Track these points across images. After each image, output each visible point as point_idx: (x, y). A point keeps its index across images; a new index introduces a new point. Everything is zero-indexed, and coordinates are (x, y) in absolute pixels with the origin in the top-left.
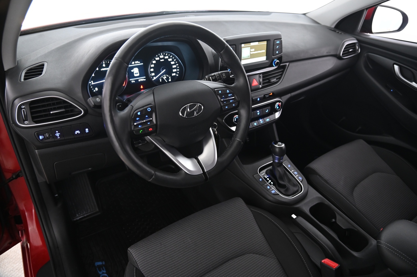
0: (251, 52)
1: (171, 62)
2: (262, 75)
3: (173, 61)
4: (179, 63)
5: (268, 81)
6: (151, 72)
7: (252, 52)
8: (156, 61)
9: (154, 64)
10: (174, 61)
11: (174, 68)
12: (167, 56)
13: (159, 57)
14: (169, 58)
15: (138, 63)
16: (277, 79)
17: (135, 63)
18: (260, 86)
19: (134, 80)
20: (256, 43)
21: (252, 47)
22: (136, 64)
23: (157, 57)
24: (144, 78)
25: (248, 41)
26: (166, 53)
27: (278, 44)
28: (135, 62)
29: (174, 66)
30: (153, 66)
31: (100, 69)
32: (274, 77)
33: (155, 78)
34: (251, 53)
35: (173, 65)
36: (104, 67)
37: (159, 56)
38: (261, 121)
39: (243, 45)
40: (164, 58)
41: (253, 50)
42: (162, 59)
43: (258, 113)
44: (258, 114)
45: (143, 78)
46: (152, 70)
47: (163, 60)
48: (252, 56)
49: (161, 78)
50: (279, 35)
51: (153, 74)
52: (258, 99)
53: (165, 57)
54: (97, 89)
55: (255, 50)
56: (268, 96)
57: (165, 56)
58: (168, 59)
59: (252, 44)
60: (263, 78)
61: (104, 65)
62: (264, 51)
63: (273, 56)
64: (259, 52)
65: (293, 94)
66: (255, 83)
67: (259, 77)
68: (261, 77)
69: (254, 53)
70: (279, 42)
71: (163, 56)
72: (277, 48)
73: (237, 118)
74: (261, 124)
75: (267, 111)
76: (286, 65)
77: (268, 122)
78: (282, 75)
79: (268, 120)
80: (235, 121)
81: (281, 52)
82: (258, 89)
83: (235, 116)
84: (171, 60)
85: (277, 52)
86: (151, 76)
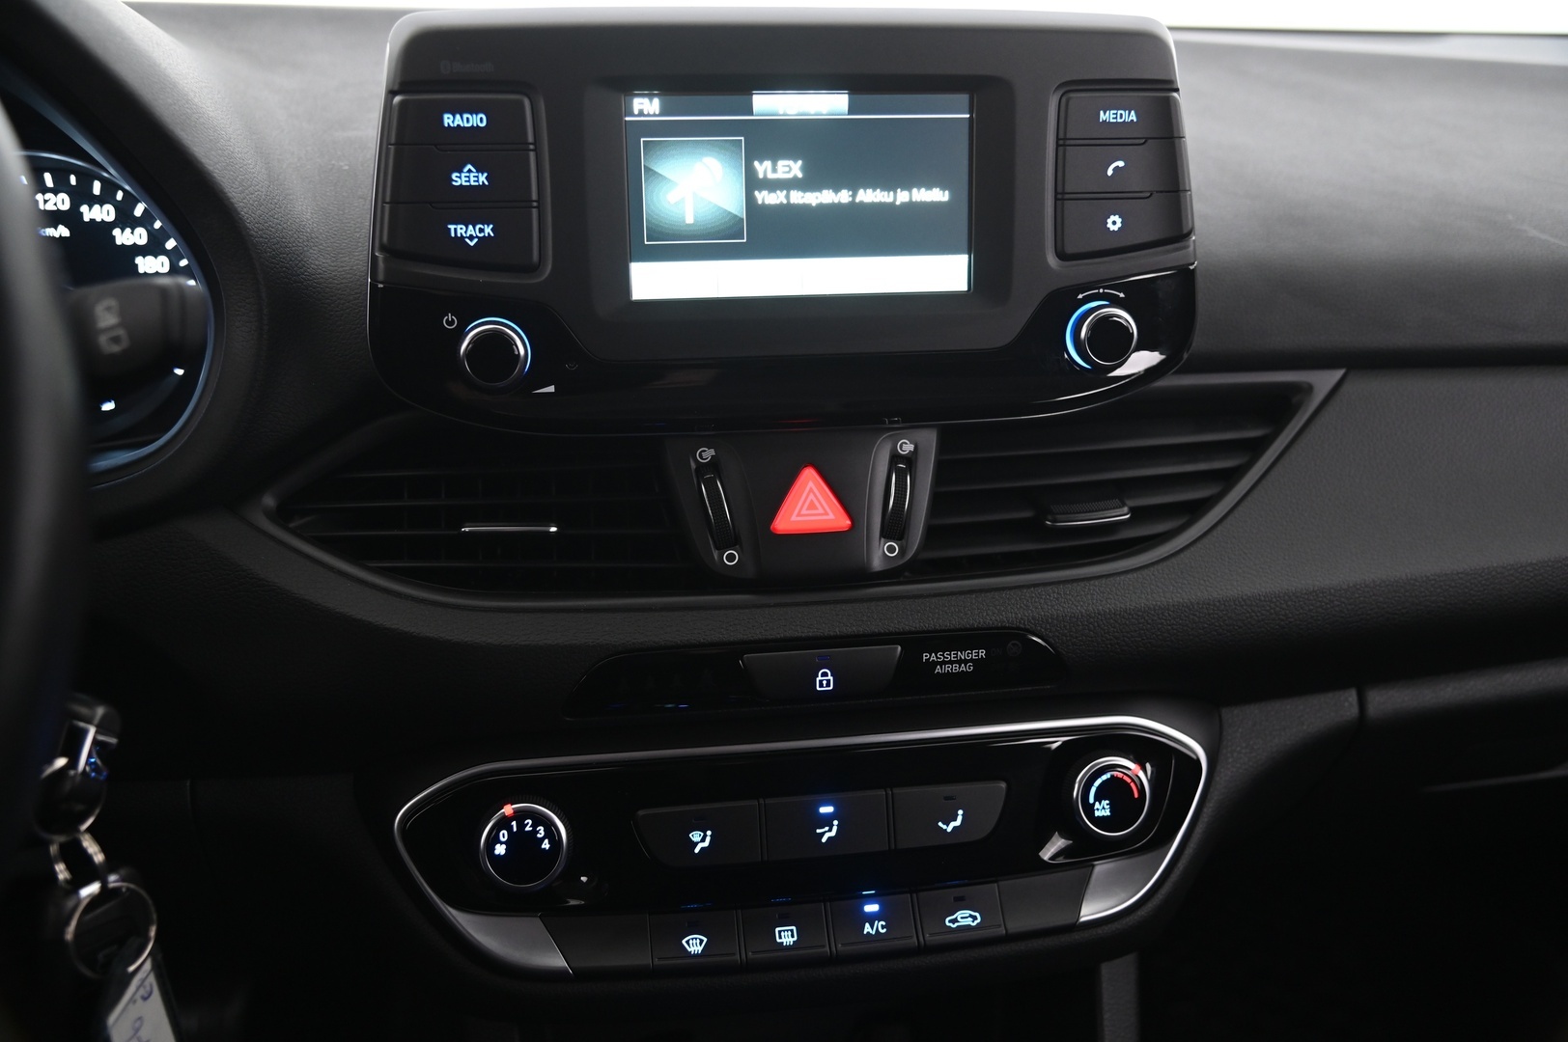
0: (753, 183)
1: (139, 260)
2: (943, 447)
3: (155, 247)
5: (1027, 514)
7: (773, 185)
10: (165, 252)
12: (99, 201)
14: (125, 219)
16: (1132, 510)
18: (883, 552)
20: (832, 104)
21: (767, 139)
25: (714, 65)
26: (88, 179)
27: (1116, 140)
32: (1119, 491)
34: (763, 197)
38: (871, 918)
39: (646, 106)
40: (71, 218)
41: (791, 168)
42: (54, 219)
43: (827, 821)
44: (828, 834)
47: (63, 231)
48: (769, 232)
50: (1140, 43)
52: (825, 681)
53: (84, 208)
55: (803, 169)
56: (969, 668)
57: (80, 197)
58: (116, 232)
59: (769, 104)
60: (939, 478)
62: (938, 195)
63: (1052, 260)
64: (868, 196)
65: (1389, 700)
66: (812, 506)
67: (895, 458)
68: (910, 460)
69: (798, 197)
70: (1133, 117)
71: (62, 202)
72: (1110, 172)
73: (522, 826)
74: (878, 952)
75: (958, 822)
76: (1307, 390)
77: (966, 940)
78: (1230, 477)
79: (964, 918)
80: (496, 859)
81: (1177, 232)
82: (862, 577)
83: (508, 810)
84: (139, 237)
85: (1114, 223)
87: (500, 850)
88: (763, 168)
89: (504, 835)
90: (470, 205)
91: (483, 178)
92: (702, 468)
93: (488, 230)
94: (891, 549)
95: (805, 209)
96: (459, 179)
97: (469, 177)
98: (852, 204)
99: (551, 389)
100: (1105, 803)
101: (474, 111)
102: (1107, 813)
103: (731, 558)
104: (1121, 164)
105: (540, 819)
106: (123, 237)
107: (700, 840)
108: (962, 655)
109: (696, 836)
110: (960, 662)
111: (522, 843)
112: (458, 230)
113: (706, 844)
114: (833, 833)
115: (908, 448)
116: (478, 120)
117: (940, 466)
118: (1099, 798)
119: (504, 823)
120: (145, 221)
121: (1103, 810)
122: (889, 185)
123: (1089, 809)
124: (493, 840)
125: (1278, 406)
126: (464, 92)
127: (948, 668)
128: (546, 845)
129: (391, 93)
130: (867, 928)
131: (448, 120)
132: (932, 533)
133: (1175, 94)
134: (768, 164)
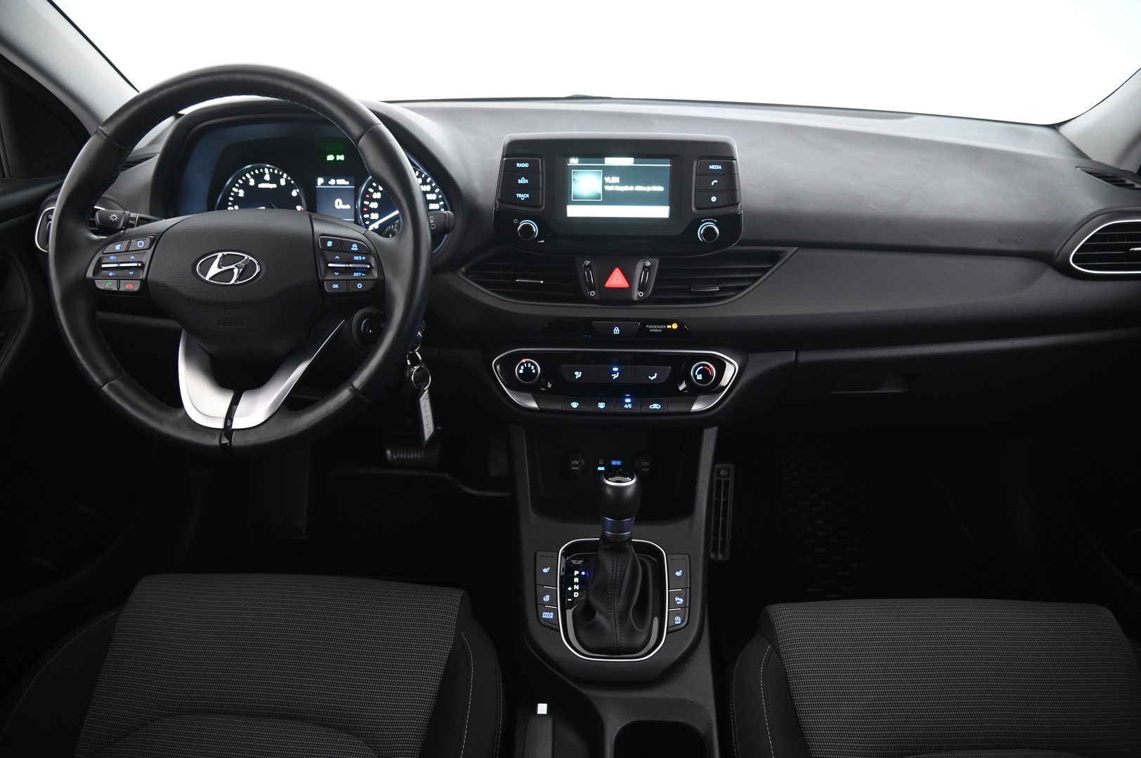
0: (604, 183)
1: (427, 195)
2: (660, 264)
3: (432, 192)
5: (687, 287)
6: (371, 211)
7: (610, 184)
10: (435, 193)
14: (425, 183)
15: (344, 185)
16: (720, 288)
17: (336, 182)
18: (637, 294)
20: (628, 162)
21: (609, 171)
22: (339, 185)
25: (594, 150)
27: (715, 174)
28: (337, 180)
30: (377, 195)
31: (257, 183)
32: (715, 281)
34: (607, 188)
35: (433, 202)
36: (266, 182)
38: (627, 404)
39: (574, 161)
41: (616, 179)
43: (615, 373)
44: (615, 376)
46: (374, 205)
48: (608, 198)
50: (726, 146)
51: (375, 216)
52: (616, 331)
55: (620, 180)
56: (661, 331)
58: (422, 187)
59: (610, 161)
60: (658, 274)
61: (267, 177)
62: (660, 189)
63: (694, 209)
64: (639, 188)
65: (806, 357)
66: (617, 280)
67: (645, 267)
68: (649, 268)
69: (618, 188)
70: (720, 167)
72: (713, 184)
73: (527, 365)
74: (628, 413)
75: (655, 377)
76: (785, 252)
77: (655, 413)
78: (755, 279)
79: (656, 406)
80: (519, 374)
81: (734, 202)
82: (629, 302)
83: (524, 361)
84: (428, 188)
85: (714, 199)
86: (368, 219)
87: (521, 371)
88: (607, 179)
89: (522, 367)
90: (523, 189)
91: (527, 181)
92: (586, 267)
93: (528, 196)
94: (641, 294)
95: (619, 192)
96: (520, 181)
97: (523, 181)
98: (634, 190)
99: (543, 241)
100: (701, 375)
101: (525, 162)
102: (701, 378)
103: (592, 294)
104: (716, 181)
105: (532, 364)
107: (578, 375)
108: (658, 327)
109: (576, 373)
110: (658, 329)
111: (527, 370)
112: (519, 195)
113: (580, 376)
114: (617, 376)
115: (648, 264)
116: (526, 165)
117: (659, 269)
118: (699, 373)
119: (523, 364)
120: (430, 183)
121: (700, 377)
122: (645, 185)
123: (695, 377)
124: (519, 368)
125: (774, 258)
126: (522, 157)
127: (654, 330)
128: (534, 371)
129: (503, 157)
130: (626, 406)
131: (518, 165)
132: (654, 290)
133: (734, 161)
134: (609, 178)
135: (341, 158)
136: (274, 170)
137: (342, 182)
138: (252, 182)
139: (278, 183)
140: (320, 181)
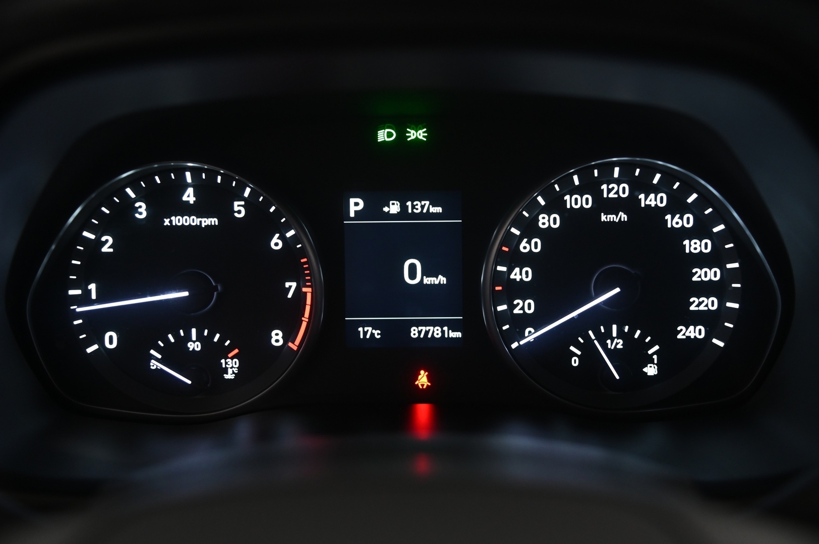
1: (686, 242)
3: (700, 231)
4: (743, 252)
6: (515, 290)
8: (569, 216)
9: (546, 235)
10: (710, 235)
11: (706, 289)
12: (656, 190)
13: (597, 195)
14: (677, 206)
15: (429, 215)
17: (404, 207)
19: (375, 325)
22: (414, 216)
23: (573, 190)
24: (453, 327)
26: (649, 171)
28: (409, 203)
29: (701, 274)
30: (531, 246)
31: (156, 214)
33: (531, 335)
35: (702, 260)
36: (186, 209)
37: (590, 186)
40: (629, 205)
42: (614, 206)
45: (441, 324)
46: (522, 275)
47: (623, 217)
49: (578, 346)
51: (525, 306)
53: (641, 196)
54: (111, 341)
57: (642, 185)
58: (668, 217)
61: (189, 196)
71: (623, 190)
84: (688, 221)
86: (508, 316)
106: (674, 222)
120: (695, 209)
135: (417, 134)
136: (212, 175)
137: (421, 206)
138: (142, 211)
139: (225, 213)
140: (356, 205)
